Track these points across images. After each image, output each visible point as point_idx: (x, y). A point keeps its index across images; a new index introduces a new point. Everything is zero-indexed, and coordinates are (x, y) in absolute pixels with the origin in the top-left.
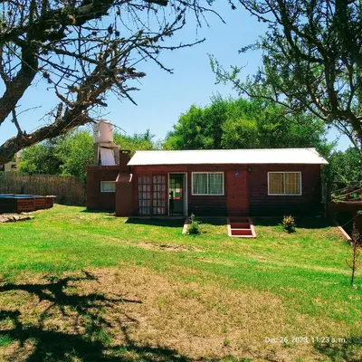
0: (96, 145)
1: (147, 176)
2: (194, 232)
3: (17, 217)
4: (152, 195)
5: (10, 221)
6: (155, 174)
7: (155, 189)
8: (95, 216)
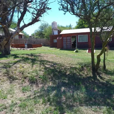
0: (52, 29)
1: (65, 37)
2: (77, 52)
3: (32, 49)
4: (67, 42)
5: (30, 50)
6: (68, 36)
7: (68, 41)
8: (52, 48)
